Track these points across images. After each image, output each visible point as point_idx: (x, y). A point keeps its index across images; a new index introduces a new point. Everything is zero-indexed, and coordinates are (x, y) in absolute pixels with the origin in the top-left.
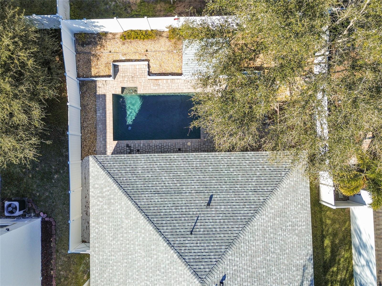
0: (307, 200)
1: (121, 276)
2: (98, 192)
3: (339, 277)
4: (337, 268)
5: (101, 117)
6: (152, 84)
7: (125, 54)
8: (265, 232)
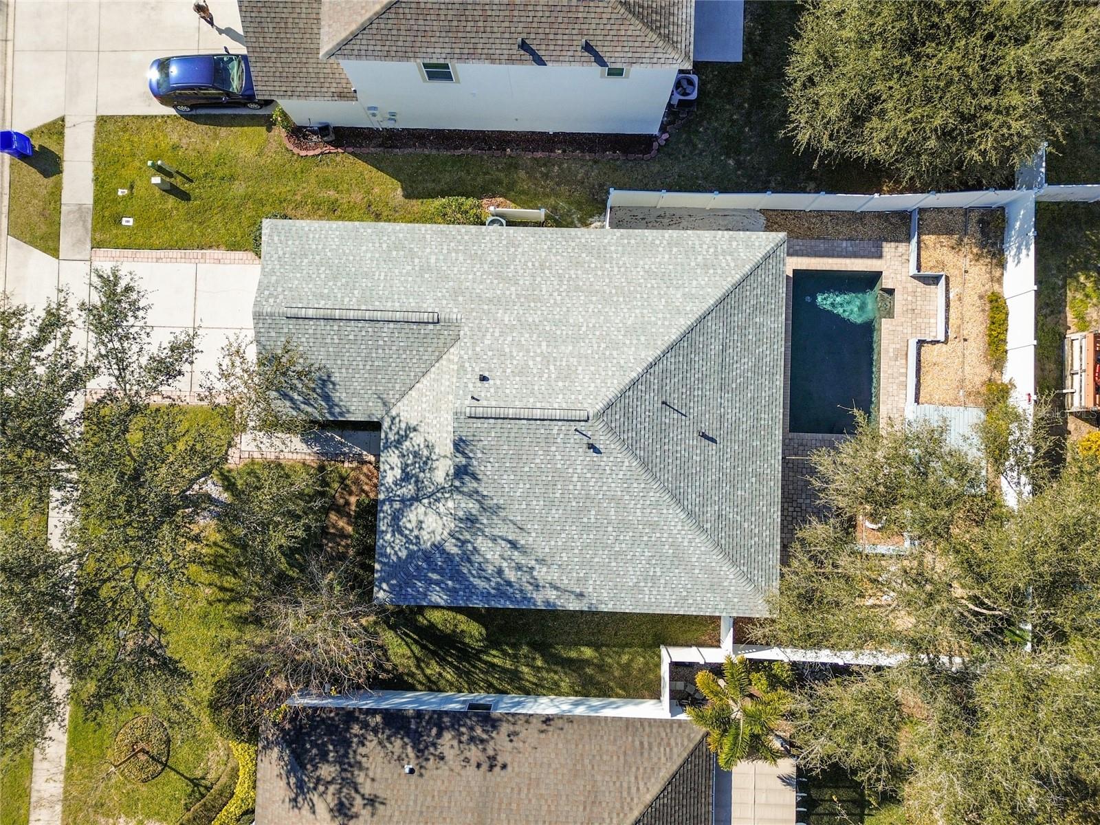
0: (692, 609)
1: (588, 284)
2: (725, 247)
3: (525, 669)
4: (542, 668)
5: (839, 249)
6: (898, 346)
7: (960, 299)
8: (654, 526)
